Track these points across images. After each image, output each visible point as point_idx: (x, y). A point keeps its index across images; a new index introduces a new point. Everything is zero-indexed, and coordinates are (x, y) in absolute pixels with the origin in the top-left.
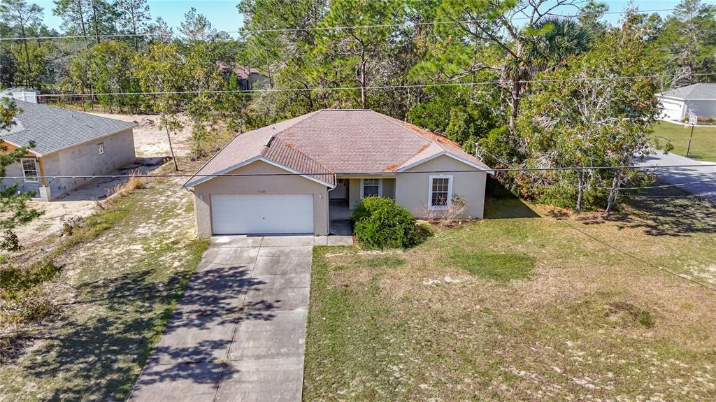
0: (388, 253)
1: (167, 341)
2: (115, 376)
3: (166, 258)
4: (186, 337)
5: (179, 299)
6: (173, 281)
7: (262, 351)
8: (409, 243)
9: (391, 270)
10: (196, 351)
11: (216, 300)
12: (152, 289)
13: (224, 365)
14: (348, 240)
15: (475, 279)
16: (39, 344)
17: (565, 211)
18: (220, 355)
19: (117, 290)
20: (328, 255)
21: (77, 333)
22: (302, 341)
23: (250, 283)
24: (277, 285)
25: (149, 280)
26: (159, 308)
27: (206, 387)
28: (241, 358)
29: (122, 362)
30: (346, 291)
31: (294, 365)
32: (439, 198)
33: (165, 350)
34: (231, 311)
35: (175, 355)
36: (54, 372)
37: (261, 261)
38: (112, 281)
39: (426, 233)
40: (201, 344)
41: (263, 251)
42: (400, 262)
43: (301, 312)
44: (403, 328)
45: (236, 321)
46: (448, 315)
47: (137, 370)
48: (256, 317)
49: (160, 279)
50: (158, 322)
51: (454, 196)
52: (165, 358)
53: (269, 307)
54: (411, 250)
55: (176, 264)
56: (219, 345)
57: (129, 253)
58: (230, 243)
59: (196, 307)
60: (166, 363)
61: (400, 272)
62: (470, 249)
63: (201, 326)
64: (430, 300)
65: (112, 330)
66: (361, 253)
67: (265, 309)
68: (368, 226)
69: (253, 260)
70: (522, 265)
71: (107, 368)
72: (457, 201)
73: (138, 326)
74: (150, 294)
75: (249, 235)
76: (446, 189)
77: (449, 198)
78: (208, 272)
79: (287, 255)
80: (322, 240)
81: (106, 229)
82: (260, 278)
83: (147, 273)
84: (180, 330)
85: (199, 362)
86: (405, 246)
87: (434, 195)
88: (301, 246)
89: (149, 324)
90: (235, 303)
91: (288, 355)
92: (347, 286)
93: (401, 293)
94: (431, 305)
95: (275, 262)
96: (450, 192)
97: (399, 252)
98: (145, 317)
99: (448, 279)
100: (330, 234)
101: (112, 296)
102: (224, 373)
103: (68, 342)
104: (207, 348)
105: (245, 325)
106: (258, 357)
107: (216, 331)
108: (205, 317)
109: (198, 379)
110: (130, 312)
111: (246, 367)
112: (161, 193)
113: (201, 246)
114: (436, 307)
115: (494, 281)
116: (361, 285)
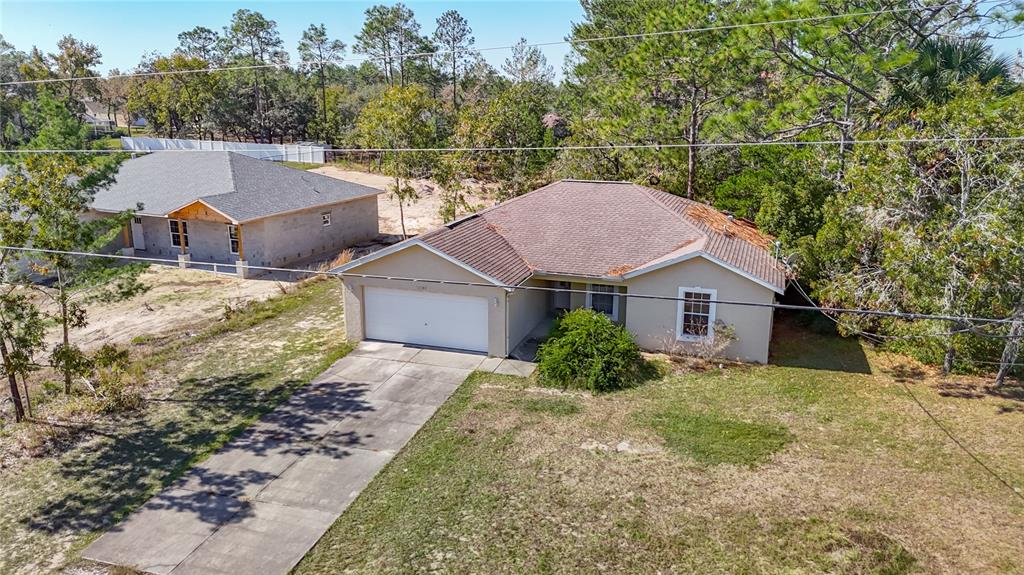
0: (571, 395)
8: (609, 384)
9: (550, 420)
11: (301, 423)
14: (529, 368)
15: (662, 453)
17: (924, 368)
20: (485, 386)
23: (358, 407)
25: (255, 385)
32: (695, 320)
37: (395, 380)
39: (650, 372)
41: (409, 368)
42: (573, 410)
43: (386, 455)
46: (576, 497)
51: (718, 322)
54: (604, 397)
57: (265, 350)
58: (375, 352)
61: (562, 425)
64: (568, 473)
66: (533, 390)
67: (345, 444)
69: (385, 378)
72: (723, 330)
75: (407, 345)
76: (706, 309)
77: (711, 324)
79: (433, 377)
80: (492, 364)
81: (269, 317)
82: (374, 403)
86: (600, 388)
87: (687, 318)
88: (459, 368)
90: (318, 429)
92: (472, 432)
93: (535, 455)
94: (564, 478)
95: (408, 385)
96: (712, 316)
97: (587, 395)
99: (623, 446)
100: (510, 357)
106: (288, 503)
108: (273, 441)
113: (340, 353)
114: (569, 482)
115: (691, 462)
116: (494, 433)
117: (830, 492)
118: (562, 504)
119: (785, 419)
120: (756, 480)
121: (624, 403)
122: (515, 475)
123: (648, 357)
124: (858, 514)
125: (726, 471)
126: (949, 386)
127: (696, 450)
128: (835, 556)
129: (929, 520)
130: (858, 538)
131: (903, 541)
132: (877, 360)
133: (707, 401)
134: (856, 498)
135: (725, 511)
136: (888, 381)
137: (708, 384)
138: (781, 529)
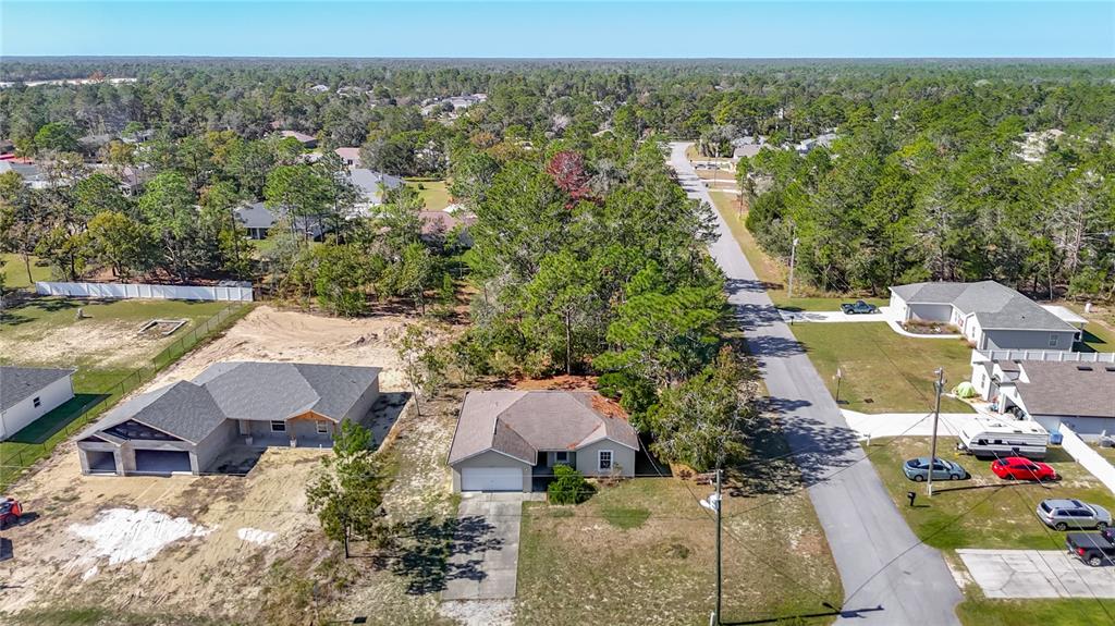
0: (566, 507)
1: (451, 560)
2: (434, 576)
3: (437, 508)
4: (460, 559)
5: (452, 536)
6: (446, 525)
7: (497, 567)
8: (580, 500)
9: (566, 521)
10: (467, 566)
11: (471, 538)
12: (435, 529)
13: (481, 572)
14: (543, 496)
15: (611, 528)
16: (392, 561)
18: (478, 568)
19: (418, 530)
20: (531, 508)
21: (408, 555)
22: (516, 562)
23: (488, 527)
24: (502, 530)
25: (433, 523)
26: (444, 542)
27: (476, 582)
28: (488, 569)
29: (435, 570)
30: (539, 534)
31: (513, 574)
32: (605, 464)
33: (453, 565)
34: (480, 544)
35: (458, 567)
36: (407, 574)
37: (492, 511)
38: (413, 524)
39: (591, 488)
40: (469, 562)
41: (494, 504)
42: (572, 515)
43: (515, 546)
44: (566, 557)
45: (484, 550)
46: (589, 550)
47: (443, 574)
48: (493, 548)
49: (439, 523)
50: (445, 550)
51: (615, 462)
52: (454, 569)
53: (499, 543)
54: (580, 505)
55: (445, 513)
56: (477, 562)
57: (414, 503)
58: (473, 498)
59: (462, 542)
60: (455, 571)
61: (571, 521)
62: (615, 504)
63: (467, 553)
64: (582, 540)
65: (425, 553)
66: (550, 507)
67: (496, 544)
68: (555, 488)
69: (488, 511)
70: (640, 517)
71: (429, 574)
72: (617, 467)
73: (434, 551)
74: (435, 532)
75: (484, 491)
76: (609, 458)
77: (612, 464)
78: (465, 519)
79: (507, 507)
80: (527, 496)
81: (392, 481)
82: (493, 524)
83: (429, 519)
84: (457, 555)
85: (470, 570)
86: (577, 503)
87: (602, 463)
88: (514, 500)
89: (440, 551)
90: (481, 540)
91: (510, 569)
93: (568, 536)
95: (500, 514)
96: (612, 460)
97: (573, 506)
98: (438, 546)
99: (596, 527)
100: (533, 491)
101: (416, 533)
102: (481, 576)
103: (405, 559)
104: (471, 564)
105: (489, 553)
106: (496, 570)
107: (474, 556)
108: (468, 548)
109: (472, 578)
110: (430, 543)
111: (491, 573)
112: (415, 443)
113: (456, 500)
114: (585, 545)
115: (620, 529)
116: (548, 530)
117: (665, 533)
118: (587, 553)
119: (646, 505)
120: (642, 532)
121: (588, 507)
122: (566, 546)
123: (589, 481)
124: (674, 539)
125: (633, 530)
126: (699, 479)
127: (621, 525)
128: (669, 553)
129: (692, 537)
130: (674, 547)
131: (686, 545)
132: (676, 469)
133: (618, 501)
134: (673, 533)
135: (636, 546)
136: (679, 479)
137: (615, 492)
138: (653, 548)
